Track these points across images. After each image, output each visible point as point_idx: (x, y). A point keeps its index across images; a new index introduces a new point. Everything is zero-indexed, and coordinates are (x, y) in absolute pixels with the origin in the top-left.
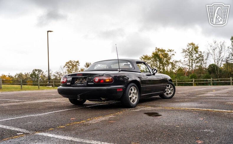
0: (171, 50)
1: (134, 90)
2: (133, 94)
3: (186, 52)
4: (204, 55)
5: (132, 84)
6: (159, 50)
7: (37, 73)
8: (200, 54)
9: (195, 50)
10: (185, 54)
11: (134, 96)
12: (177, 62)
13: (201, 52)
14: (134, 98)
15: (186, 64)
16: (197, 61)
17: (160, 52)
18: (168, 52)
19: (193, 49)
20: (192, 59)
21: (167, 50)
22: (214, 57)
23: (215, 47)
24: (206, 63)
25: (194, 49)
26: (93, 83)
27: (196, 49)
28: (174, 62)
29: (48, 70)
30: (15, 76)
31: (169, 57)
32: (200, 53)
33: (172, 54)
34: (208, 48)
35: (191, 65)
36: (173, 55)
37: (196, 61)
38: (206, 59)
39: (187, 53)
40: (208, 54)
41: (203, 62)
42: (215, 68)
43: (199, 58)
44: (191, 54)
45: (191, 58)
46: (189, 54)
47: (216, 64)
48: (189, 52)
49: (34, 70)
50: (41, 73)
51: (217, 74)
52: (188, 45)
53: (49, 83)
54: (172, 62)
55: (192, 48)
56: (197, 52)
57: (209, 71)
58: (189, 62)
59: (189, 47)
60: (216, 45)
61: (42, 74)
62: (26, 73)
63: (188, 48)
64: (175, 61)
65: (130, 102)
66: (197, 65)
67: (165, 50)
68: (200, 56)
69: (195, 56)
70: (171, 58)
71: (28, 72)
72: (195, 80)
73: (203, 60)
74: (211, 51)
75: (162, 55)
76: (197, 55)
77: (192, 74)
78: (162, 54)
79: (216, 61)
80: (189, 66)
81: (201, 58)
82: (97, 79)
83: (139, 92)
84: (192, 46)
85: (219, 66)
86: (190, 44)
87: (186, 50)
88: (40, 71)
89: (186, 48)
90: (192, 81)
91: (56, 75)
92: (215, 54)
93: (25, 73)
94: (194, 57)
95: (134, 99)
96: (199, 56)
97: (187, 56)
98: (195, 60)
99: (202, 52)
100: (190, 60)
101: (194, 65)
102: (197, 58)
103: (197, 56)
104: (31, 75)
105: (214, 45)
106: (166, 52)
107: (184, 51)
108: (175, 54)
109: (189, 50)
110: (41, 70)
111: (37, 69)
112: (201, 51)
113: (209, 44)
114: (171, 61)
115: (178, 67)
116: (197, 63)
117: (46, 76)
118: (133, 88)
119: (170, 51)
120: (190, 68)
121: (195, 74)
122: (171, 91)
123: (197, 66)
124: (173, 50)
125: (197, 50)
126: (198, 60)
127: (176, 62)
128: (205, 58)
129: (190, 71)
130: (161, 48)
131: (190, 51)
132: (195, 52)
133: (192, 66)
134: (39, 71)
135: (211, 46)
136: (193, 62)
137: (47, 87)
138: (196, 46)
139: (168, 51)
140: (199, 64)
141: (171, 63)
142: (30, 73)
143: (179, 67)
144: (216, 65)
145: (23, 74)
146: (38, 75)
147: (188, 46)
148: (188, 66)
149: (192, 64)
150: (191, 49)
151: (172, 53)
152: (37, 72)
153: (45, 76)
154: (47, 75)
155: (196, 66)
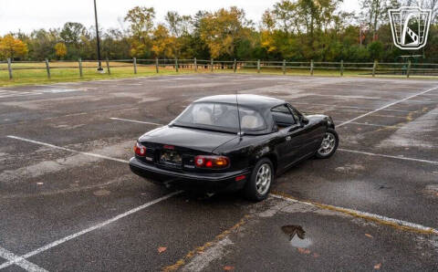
4: (402, 4)
7: (72, 29)
8: (394, 2)
20: (377, 11)
28: (340, 16)
30: (32, 35)
36: (341, 2)
37: (384, 15)
45: (375, 9)
49: (67, 24)
50: (81, 30)
54: (336, 14)
61: (83, 33)
64: (342, 13)
68: (394, 5)
69: (383, 4)
76: (388, 3)
80: (369, 24)
91: (110, 34)
93: (50, 30)
94: (382, 7)
101: (380, 23)
102: (388, 8)
104: (63, 34)
110: (80, 25)
111: (72, 22)
116: (385, 19)
127: (345, 15)
133: (375, 24)
134: (77, 27)
136: (379, 16)
142: (59, 29)
146: (75, 33)
149: (376, 21)
152: (73, 27)
153: (89, 36)
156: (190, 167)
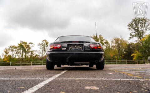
6: (23, 42)
9: (46, 44)
10: (40, 46)
15: (40, 52)
31: (30, 47)
46: (43, 47)
58: (42, 52)
59: (43, 42)
75: (25, 46)
84: (45, 42)
87: (41, 44)
97: (41, 48)
100: (43, 50)
106: (28, 44)
107: (39, 44)
108: (34, 46)
114: (31, 50)
115: (35, 54)
119: (31, 44)
120: (42, 56)
124: (33, 43)
125: (48, 44)
127: (34, 51)
132: (46, 46)
136: (45, 51)
138: (47, 42)
139: (29, 44)
148: (41, 54)
149: (44, 53)
150: (44, 44)
151: (32, 45)
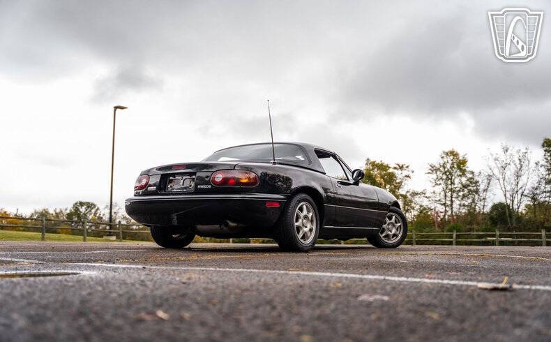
0: (402, 166)
1: (308, 212)
2: (305, 221)
3: (438, 173)
4: (480, 181)
5: (304, 196)
6: (374, 164)
7: (83, 210)
8: (471, 178)
9: (459, 167)
10: (434, 176)
11: (305, 223)
12: (417, 194)
13: (473, 173)
14: (306, 230)
15: (437, 199)
16: (463, 195)
17: (376, 170)
18: (396, 171)
19: (455, 166)
20: (452, 189)
21: (392, 165)
22: (503, 186)
23: (505, 162)
24: (484, 199)
25: (457, 165)
26: (210, 186)
27: (461, 164)
28: (408, 194)
29: (109, 205)
31: (397, 181)
32: (471, 176)
33: (404, 175)
34: (490, 164)
35: (449, 203)
36: (408, 178)
37: (461, 194)
38: (485, 190)
39: (441, 175)
40: (489, 178)
41: (477, 196)
42: (507, 212)
43: (469, 188)
44: (449, 177)
45: (450, 187)
46: (444, 177)
47: (509, 202)
48: (446, 173)
49: (76, 204)
50: (93, 211)
51: (510, 225)
52: (443, 155)
53: (110, 229)
54: (404, 193)
55: (453, 164)
56: (463, 173)
57: (492, 218)
58: (446, 196)
59: (445, 160)
60: (508, 157)
61: (95, 214)
62: (58, 211)
63: (442, 163)
64: (411, 191)
65: (295, 237)
66: (463, 202)
67: (387, 166)
68: (471, 182)
69: (458, 182)
70: (403, 184)
71: (63, 208)
72: (457, 235)
73: (477, 192)
74: (496, 172)
75: (382, 177)
76: (464, 180)
77: (452, 224)
78: (381, 174)
79: (508, 195)
80: (444, 204)
81: (472, 188)
82: (219, 177)
83: (318, 217)
84: (452, 157)
85: (515, 207)
86: (447, 154)
87: (438, 166)
88: (90, 206)
89: (437, 161)
90: (451, 237)
92: (507, 177)
93: (55, 211)
94: (457, 185)
95: (306, 233)
96: (468, 182)
97: (441, 181)
98: (459, 191)
99: (476, 173)
100: (448, 191)
101: (457, 203)
102: (465, 186)
103: (464, 183)
104: (70, 216)
105: (502, 157)
106: (390, 170)
107: (434, 169)
108: (411, 175)
109: (444, 168)
110: (92, 204)
111: (83, 201)
112: (474, 171)
113: (492, 155)
114: (402, 191)
115: (418, 207)
116: (462, 199)
117: (104, 218)
118: (305, 206)
119: (401, 168)
120: (446, 211)
121: (459, 224)
122: (397, 230)
123: (464, 205)
124: (407, 167)
125: (464, 168)
126: (466, 191)
127: (414, 194)
128: (482, 187)
129: (446, 217)
130: (378, 161)
131: (446, 170)
132: (459, 173)
133: (451, 205)
134: (88, 207)
135: (496, 159)
136: (455, 195)
137: (105, 238)
138: (461, 158)
139: (395, 168)
140: (468, 202)
141: (402, 195)
142: (66, 209)
143: (421, 206)
144: (509, 206)
145: (51, 211)
146: (85, 214)
147: (443, 157)
148: (442, 205)
149: (452, 201)
150: (448, 166)
151: (405, 173)
152: (84, 207)
153: (102, 218)
154: (106, 218)
155: (460, 205)
156: (205, 186)
